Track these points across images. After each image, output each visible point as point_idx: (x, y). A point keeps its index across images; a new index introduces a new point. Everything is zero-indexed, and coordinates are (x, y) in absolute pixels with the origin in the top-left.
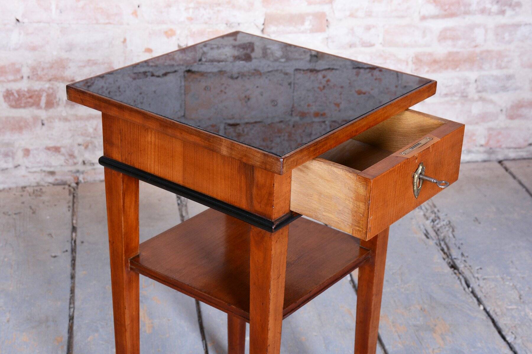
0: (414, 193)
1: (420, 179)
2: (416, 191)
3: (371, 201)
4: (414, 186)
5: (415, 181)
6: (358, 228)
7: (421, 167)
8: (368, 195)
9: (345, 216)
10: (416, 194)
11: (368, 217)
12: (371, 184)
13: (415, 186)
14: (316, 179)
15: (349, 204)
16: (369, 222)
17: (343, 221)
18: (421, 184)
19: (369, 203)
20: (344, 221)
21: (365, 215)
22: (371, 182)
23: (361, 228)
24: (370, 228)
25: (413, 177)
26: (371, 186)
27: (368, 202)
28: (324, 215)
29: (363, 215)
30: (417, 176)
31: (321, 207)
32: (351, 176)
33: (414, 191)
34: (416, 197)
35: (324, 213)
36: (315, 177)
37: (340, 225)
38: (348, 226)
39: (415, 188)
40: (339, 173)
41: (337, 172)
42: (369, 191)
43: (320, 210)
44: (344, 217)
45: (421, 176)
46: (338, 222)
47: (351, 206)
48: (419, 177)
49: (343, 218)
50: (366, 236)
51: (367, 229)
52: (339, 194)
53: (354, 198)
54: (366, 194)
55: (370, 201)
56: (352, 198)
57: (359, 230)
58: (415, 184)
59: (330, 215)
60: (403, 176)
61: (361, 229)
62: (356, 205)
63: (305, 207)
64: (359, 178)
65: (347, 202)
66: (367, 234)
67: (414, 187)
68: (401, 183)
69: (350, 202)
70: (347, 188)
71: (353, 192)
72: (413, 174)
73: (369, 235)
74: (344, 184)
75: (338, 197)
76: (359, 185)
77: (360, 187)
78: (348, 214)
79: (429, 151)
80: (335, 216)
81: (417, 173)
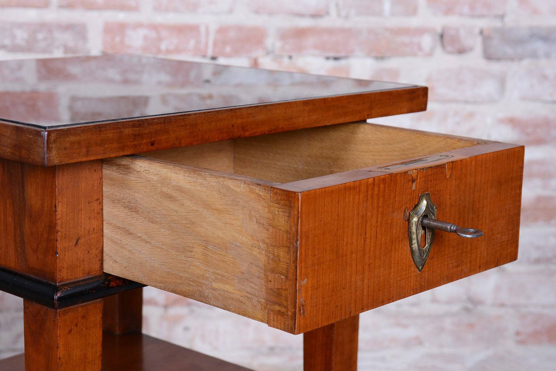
0: (413, 258)
1: (424, 228)
2: (417, 254)
3: (301, 242)
4: (411, 240)
5: (414, 229)
6: (277, 308)
7: (425, 202)
8: (294, 229)
9: (252, 285)
10: (417, 259)
11: (296, 280)
12: (298, 204)
13: (415, 241)
14: (197, 211)
15: (258, 255)
16: (300, 290)
17: (250, 296)
18: (429, 241)
19: (297, 248)
20: (252, 297)
21: (291, 276)
22: (298, 199)
23: (285, 307)
24: (303, 306)
25: (409, 221)
26: (299, 208)
27: (294, 245)
28: (214, 289)
29: (287, 277)
30: (415, 219)
31: (208, 271)
32: (261, 193)
33: (412, 252)
34: (418, 268)
35: (215, 285)
36: (195, 208)
37: (244, 306)
38: (259, 307)
39: (415, 246)
40: (238, 190)
41: (235, 189)
42: (296, 218)
43: (207, 278)
44: (251, 287)
45: (426, 221)
46: (242, 299)
47: (263, 258)
48: (422, 222)
49: (249, 289)
50: (295, 324)
51: (295, 307)
52: (240, 236)
53: (267, 241)
54: (291, 228)
55: (298, 243)
56: (264, 242)
57: (279, 311)
58: (414, 236)
59: (227, 287)
60: (380, 209)
61: (283, 310)
62: (271, 256)
63: (182, 277)
64: (276, 194)
65: (256, 252)
66: (295, 320)
67: (411, 244)
68: (379, 223)
69: (262, 250)
70: (254, 219)
71: (265, 228)
72: (408, 215)
73: (302, 321)
74: (248, 212)
75: (238, 244)
76: (277, 209)
77: (277, 213)
78: (258, 278)
79: (443, 174)
80: (234, 286)
81: (416, 214)
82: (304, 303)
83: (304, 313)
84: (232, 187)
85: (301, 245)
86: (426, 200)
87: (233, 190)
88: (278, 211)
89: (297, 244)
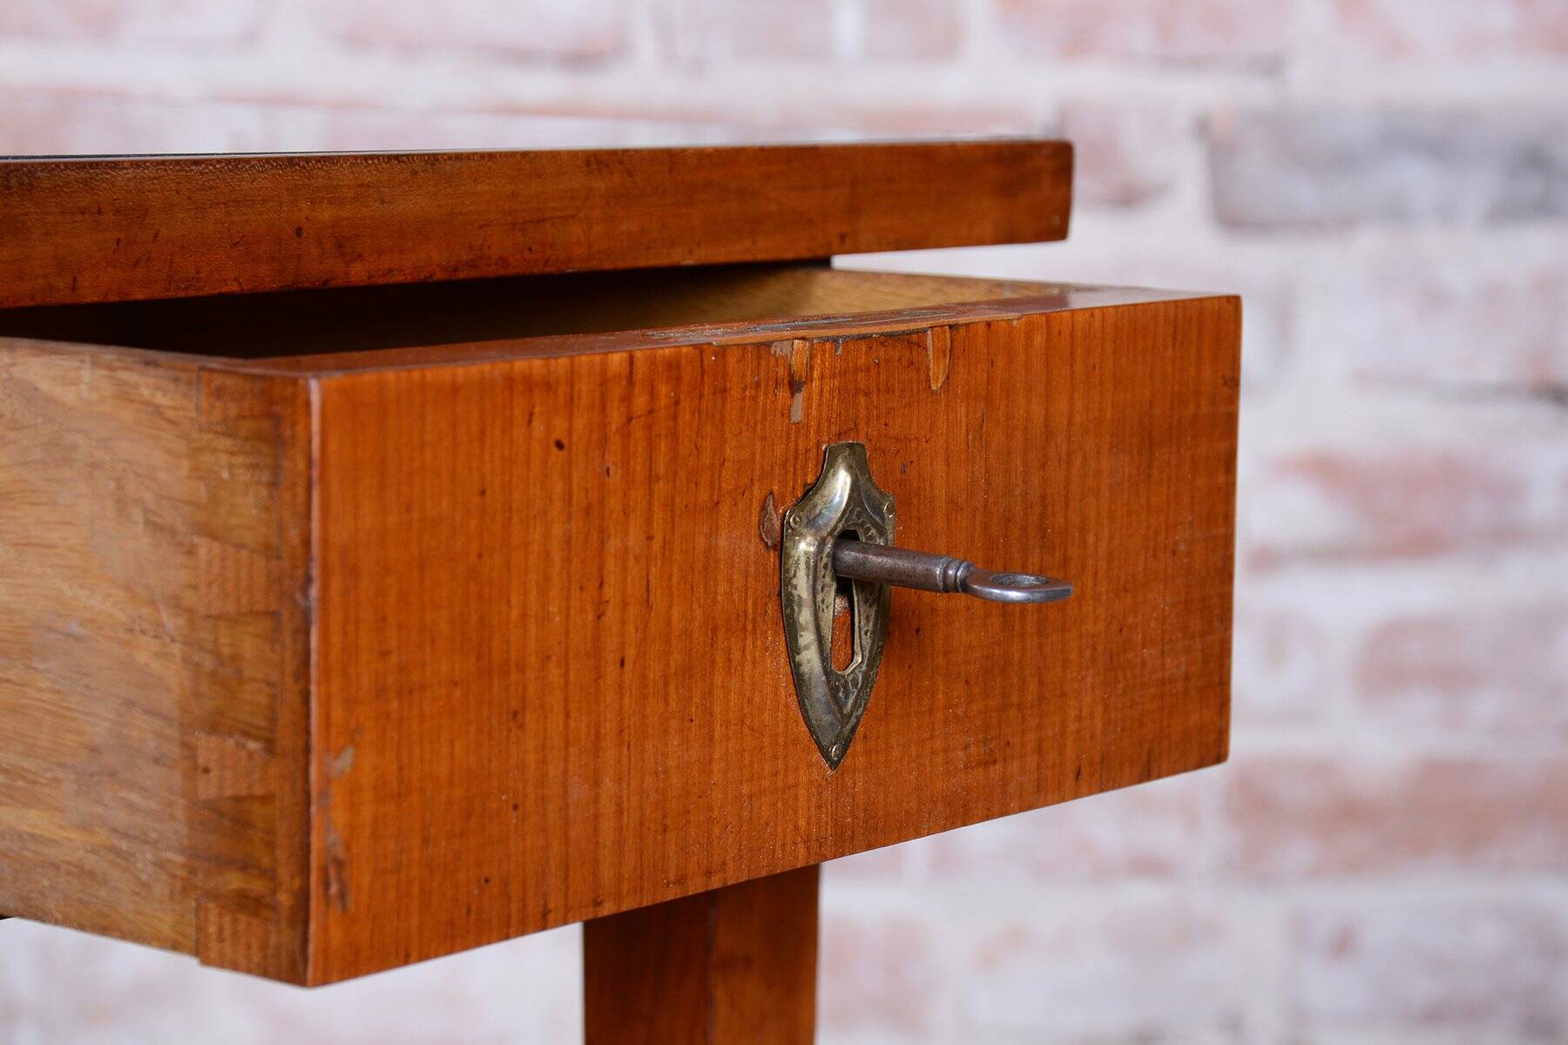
0: (802, 706)
1: (844, 588)
2: (819, 691)
3: (325, 588)
4: (791, 630)
5: (802, 585)
6: (234, 881)
7: (841, 484)
8: (294, 535)
9: (134, 797)
10: (822, 714)
11: (307, 749)
12: (308, 426)
13: (807, 638)
15: (156, 666)
16: (324, 794)
17: (124, 845)
18: (867, 641)
19: (306, 614)
20: (134, 847)
21: (286, 739)
22: (308, 404)
23: (263, 873)
24: (340, 864)
25: (781, 549)
26: (310, 442)
27: (295, 606)
29: (270, 745)
30: (809, 546)
32: (160, 399)
33: (799, 680)
34: (825, 753)
37: (103, 892)
38: (161, 889)
39: (810, 658)
40: (69, 395)
41: (58, 391)
42: (300, 491)
44: (130, 805)
45: (849, 555)
46: (91, 861)
47: (173, 677)
48: (834, 557)
49: (120, 817)
50: (305, 942)
51: (304, 868)
52: (81, 593)
53: (194, 599)
54: (282, 530)
55: (314, 592)
56: (176, 604)
57: (243, 894)
58: (805, 616)
59: (33, 820)
60: (661, 488)
61: (257, 886)
62: (208, 663)
64: (220, 395)
65: (144, 656)
66: (307, 923)
67: (793, 649)
68: (657, 544)
69: (167, 640)
70: (138, 515)
71: (180, 544)
72: (777, 525)
73: (336, 933)
74: (112, 485)
75: (75, 628)
76: (224, 459)
77: (225, 475)
78: (157, 761)
79: (918, 370)
80: (61, 811)
81: (811, 523)
82: (340, 853)
83: (342, 895)
84: (44, 386)
85: (324, 599)
86: (850, 469)
87: (50, 399)
88: (231, 466)
89: (306, 595)
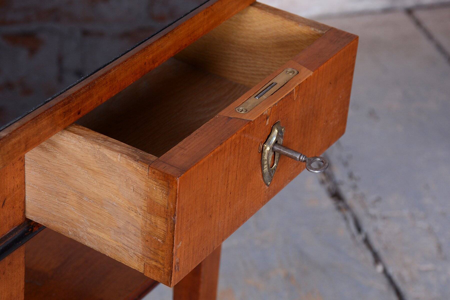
0: (263, 179)
1: (274, 152)
2: (267, 174)
3: (178, 216)
4: (262, 166)
5: (266, 157)
6: (154, 263)
7: (276, 131)
8: (172, 206)
10: (266, 178)
11: (173, 246)
12: (176, 186)
13: (266, 166)
14: (71, 165)
15: (135, 217)
16: (176, 253)
18: (277, 160)
19: (174, 221)
20: (129, 249)
21: (167, 242)
22: (176, 183)
23: (161, 264)
24: (178, 263)
25: (262, 151)
26: (177, 190)
27: (171, 219)
28: (89, 234)
29: (163, 241)
30: (268, 149)
31: (83, 218)
32: (138, 168)
33: (263, 175)
34: (267, 184)
35: (91, 230)
36: (69, 163)
37: (121, 254)
38: (135, 257)
39: (266, 169)
40: (115, 160)
41: (112, 158)
42: (174, 198)
43: (82, 223)
44: (128, 241)
45: (276, 148)
46: (117, 248)
47: (140, 221)
48: (273, 149)
49: (126, 242)
50: (171, 279)
51: (171, 266)
52: (117, 198)
53: (146, 209)
54: (168, 204)
55: (176, 217)
56: (141, 208)
57: (156, 266)
58: (266, 162)
59: (102, 235)
60: (240, 155)
61: (159, 266)
62: (149, 222)
63: (54, 215)
64: (154, 173)
65: (133, 214)
66: (171, 276)
67: (262, 169)
68: (238, 167)
69: (139, 214)
70: (132, 188)
71: (142, 197)
72: (261, 147)
73: (177, 276)
74: (125, 180)
75: (115, 204)
76: (154, 185)
77: (155, 189)
78: (135, 235)
79: (292, 98)
80: (110, 236)
81: (269, 144)
82: (178, 261)
83: (178, 269)
84: (108, 155)
85: (178, 218)
86: (277, 129)
87: (109, 159)
88: (156, 188)
89: (174, 218)
